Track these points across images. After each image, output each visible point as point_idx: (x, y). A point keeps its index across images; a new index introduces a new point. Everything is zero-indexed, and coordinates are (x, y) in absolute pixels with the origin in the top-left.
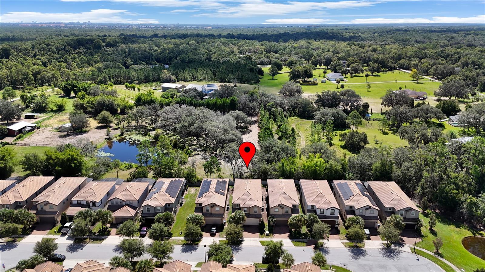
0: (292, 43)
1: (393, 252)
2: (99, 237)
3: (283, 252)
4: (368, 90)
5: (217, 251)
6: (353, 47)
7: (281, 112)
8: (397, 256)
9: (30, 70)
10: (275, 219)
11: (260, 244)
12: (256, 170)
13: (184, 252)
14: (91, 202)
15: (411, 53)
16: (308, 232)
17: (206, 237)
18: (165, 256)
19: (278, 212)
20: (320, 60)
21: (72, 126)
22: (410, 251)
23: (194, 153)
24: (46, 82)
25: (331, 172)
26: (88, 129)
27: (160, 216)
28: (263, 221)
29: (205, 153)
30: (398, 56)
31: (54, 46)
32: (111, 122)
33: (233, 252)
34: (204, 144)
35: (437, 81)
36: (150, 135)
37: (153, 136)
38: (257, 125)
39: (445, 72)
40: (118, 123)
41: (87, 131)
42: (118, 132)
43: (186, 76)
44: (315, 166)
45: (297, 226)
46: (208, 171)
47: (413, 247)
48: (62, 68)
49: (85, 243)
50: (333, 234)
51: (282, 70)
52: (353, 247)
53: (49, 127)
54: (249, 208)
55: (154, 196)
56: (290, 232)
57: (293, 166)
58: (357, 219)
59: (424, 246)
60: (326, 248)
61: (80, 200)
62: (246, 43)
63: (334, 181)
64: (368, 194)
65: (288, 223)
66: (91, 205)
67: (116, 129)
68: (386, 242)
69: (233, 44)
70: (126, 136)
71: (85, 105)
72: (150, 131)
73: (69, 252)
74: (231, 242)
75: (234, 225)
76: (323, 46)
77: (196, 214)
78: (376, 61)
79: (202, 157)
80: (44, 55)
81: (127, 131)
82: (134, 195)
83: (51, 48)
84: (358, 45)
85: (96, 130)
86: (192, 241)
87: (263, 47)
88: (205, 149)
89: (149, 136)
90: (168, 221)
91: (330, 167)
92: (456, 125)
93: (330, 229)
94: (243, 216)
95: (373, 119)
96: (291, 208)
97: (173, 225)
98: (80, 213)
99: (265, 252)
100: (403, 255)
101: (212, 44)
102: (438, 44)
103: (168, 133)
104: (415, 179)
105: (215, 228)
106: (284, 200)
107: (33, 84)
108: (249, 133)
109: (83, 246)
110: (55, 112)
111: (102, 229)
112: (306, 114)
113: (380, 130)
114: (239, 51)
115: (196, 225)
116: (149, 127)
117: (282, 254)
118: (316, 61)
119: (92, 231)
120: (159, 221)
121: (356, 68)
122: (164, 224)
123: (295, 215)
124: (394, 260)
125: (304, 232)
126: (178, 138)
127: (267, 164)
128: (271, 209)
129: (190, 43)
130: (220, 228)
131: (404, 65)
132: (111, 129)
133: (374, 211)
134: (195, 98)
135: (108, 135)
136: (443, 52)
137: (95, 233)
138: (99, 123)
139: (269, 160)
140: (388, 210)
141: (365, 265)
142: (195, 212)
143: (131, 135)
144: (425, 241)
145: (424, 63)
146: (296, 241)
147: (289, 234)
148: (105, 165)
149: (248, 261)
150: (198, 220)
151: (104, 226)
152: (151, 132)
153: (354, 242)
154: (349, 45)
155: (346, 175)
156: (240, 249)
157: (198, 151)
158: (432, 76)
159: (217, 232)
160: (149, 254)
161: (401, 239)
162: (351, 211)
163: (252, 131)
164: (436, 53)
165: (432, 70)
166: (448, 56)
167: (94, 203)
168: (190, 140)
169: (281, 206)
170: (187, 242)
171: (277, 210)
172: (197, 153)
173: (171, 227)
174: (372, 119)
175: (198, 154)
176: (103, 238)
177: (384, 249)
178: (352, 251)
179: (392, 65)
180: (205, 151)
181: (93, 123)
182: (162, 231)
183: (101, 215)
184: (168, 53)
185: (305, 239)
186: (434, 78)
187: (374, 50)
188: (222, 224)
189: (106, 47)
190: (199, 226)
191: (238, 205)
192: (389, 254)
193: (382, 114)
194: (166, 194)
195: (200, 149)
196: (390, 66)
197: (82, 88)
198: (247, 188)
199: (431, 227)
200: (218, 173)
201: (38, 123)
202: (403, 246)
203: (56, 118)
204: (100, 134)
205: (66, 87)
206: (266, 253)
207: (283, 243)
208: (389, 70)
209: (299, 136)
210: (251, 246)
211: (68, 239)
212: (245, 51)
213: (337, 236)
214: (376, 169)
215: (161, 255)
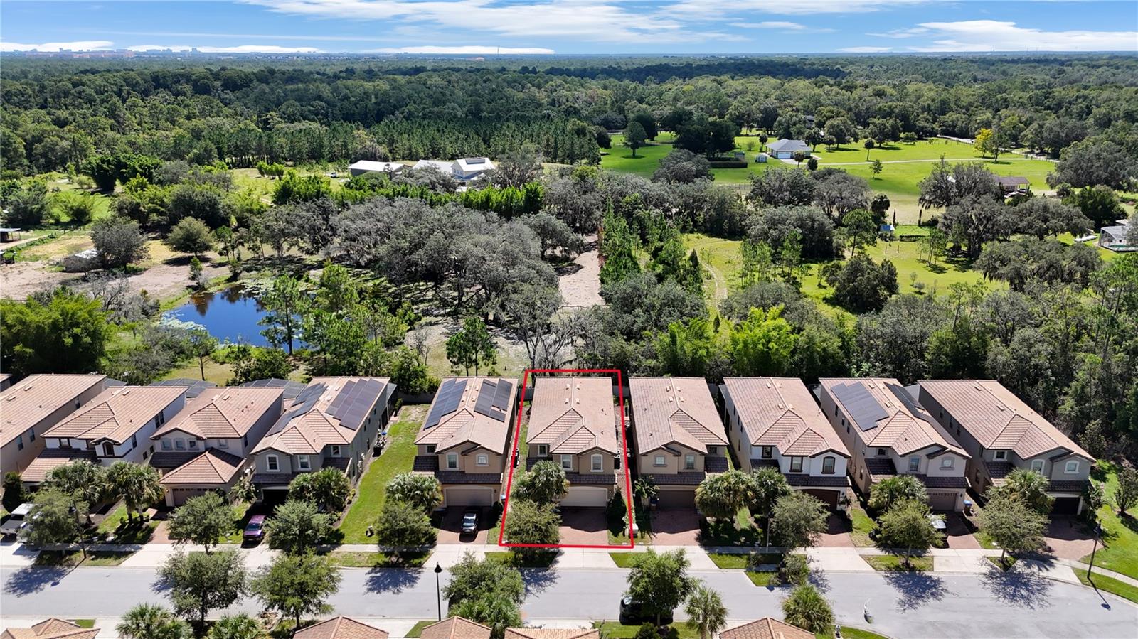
0: (676, 82)
1: (1026, 585)
2: (115, 548)
3: (686, 587)
4: (877, 176)
5: (476, 585)
6: (827, 88)
7: (658, 219)
8: (1040, 596)
9: (19, 132)
10: (656, 487)
11: (611, 564)
12: (596, 356)
13: (374, 589)
14: (99, 442)
15: (971, 99)
16: (755, 525)
17: (448, 543)
18: (307, 603)
19: (665, 466)
20: (748, 115)
21: (101, 256)
22: (1075, 579)
23: (425, 320)
24: (56, 164)
25: (811, 358)
26: (141, 264)
27: (304, 480)
28: (618, 495)
29: (456, 319)
30: (938, 105)
31: (92, 86)
32: (208, 248)
33: (529, 588)
34: (454, 298)
35: (1042, 158)
36: (311, 278)
37: (318, 280)
38: (595, 253)
39: (1063, 135)
40: (225, 249)
41: (140, 270)
42: (226, 272)
43: (414, 145)
44: (763, 341)
45: (723, 509)
46: (460, 359)
47: (1087, 567)
48: (100, 128)
49: (69, 566)
50: (833, 530)
51: (656, 138)
52: (897, 568)
53: (40, 261)
54: (577, 456)
55: (293, 423)
56: (703, 525)
57: (702, 343)
58: (907, 484)
59: (1114, 565)
60: (817, 572)
61: (68, 438)
62: (566, 83)
63: (823, 381)
64: (926, 413)
65: (697, 499)
66: (100, 451)
67: (221, 265)
68: (998, 553)
69: (533, 86)
70: (244, 281)
71: (142, 208)
72: (309, 269)
73: (14, 591)
74: (523, 559)
75: (532, 506)
76: (753, 87)
77: (417, 474)
78: (888, 114)
79: (447, 331)
80: (67, 109)
81: (248, 270)
82: (232, 423)
83: (84, 91)
84: (839, 86)
85: (166, 267)
86: (402, 554)
87: (608, 92)
88: (455, 310)
89: (307, 280)
90: (331, 499)
91: (807, 343)
92: (1121, 249)
93: (829, 514)
94: (559, 477)
95: (901, 237)
96: (702, 454)
97: (349, 508)
98: (56, 474)
99: (628, 586)
100: (1056, 591)
101: (484, 85)
102: (1029, 83)
103: (357, 274)
104: (1054, 374)
105: (474, 518)
106: (681, 430)
107: (21, 165)
108: (576, 271)
109: (61, 574)
110: (65, 226)
111: (130, 523)
112: (726, 226)
113: (923, 261)
114: (549, 100)
115: (415, 506)
116: (310, 260)
117: (684, 594)
118: (738, 117)
119: (96, 528)
120: (300, 495)
121: (841, 129)
122: (313, 504)
123: (718, 475)
124: (1032, 608)
125: (745, 526)
126: (383, 284)
127: (628, 340)
128: (643, 458)
129: (429, 82)
130: (489, 515)
131: (955, 127)
132: (208, 264)
133: (953, 461)
134: (434, 188)
135: (193, 278)
136: (1048, 97)
137: (105, 535)
138: (175, 249)
139: (631, 330)
140: (995, 459)
141: (947, 625)
142: (415, 469)
143: (258, 279)
144: (1115, 548)
145: (1006, 117)
146: (720, 554)
147: (698, 531)
148: (170, 348)
149: (576, 616)
150: (422, 491)
151: (135, 515)
152: (312, 272)
153: (900, 553)
154: (816, 84)
155: (850, 369)
156: (551, 579)
157: (436, 316)
158: (1027, 150)
159: (479, 528)
160: (257, 597)
161: (1043, 545)
162: (884, 461)
163: (582, 267)
164: (1030, 98)
165: (1028, 133)
166: (1059, 106)
167: (109, 446)
168: (416, 289)
169: (672, 448)
170: (387, 559)
171: (660, 461)
172: (433, 319)
173: (340, 514)
174: (898, 236)
175: (437, 323)
176: (128, 549)
177: (994, 574)
178: (898, 583)
179: (927, 125)
180: (454, 315)
181: (158, 250)
182: (305, 524)
183: (123, 478)
184: (375, 103)
185: (748, 546)
186: (1032, 152)
187: (880, 94)
188: (496, 503)
189: (222, 91)
190: (423, 508)
191: (544, 447)
192: (1015, 590)
193: (921, 225)
194: (330, 418)
195: (442, 312)
196: (923, 127)
197: (140, 167)
198: (570, 399)
199: (1123, 507)
200: (486, 365)
201: (12, 251)
202: (1051, 565)
203: (65, 239)
204: (175, 276)
205: (102, 168)
206: (631, 588)
207: (685, 558)
208: (920, 138)
209: (709, 278)
210: (583, 568)
211: (17, 553)
212: (564, 100)
213: (844, 536)
214: (939, 348)
215: (296, 600)
